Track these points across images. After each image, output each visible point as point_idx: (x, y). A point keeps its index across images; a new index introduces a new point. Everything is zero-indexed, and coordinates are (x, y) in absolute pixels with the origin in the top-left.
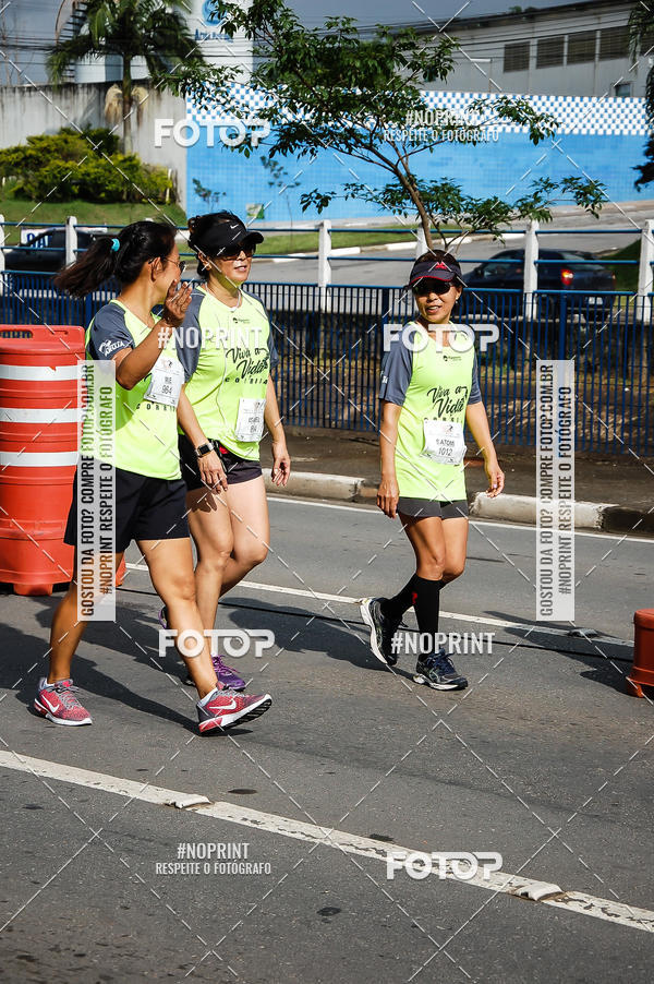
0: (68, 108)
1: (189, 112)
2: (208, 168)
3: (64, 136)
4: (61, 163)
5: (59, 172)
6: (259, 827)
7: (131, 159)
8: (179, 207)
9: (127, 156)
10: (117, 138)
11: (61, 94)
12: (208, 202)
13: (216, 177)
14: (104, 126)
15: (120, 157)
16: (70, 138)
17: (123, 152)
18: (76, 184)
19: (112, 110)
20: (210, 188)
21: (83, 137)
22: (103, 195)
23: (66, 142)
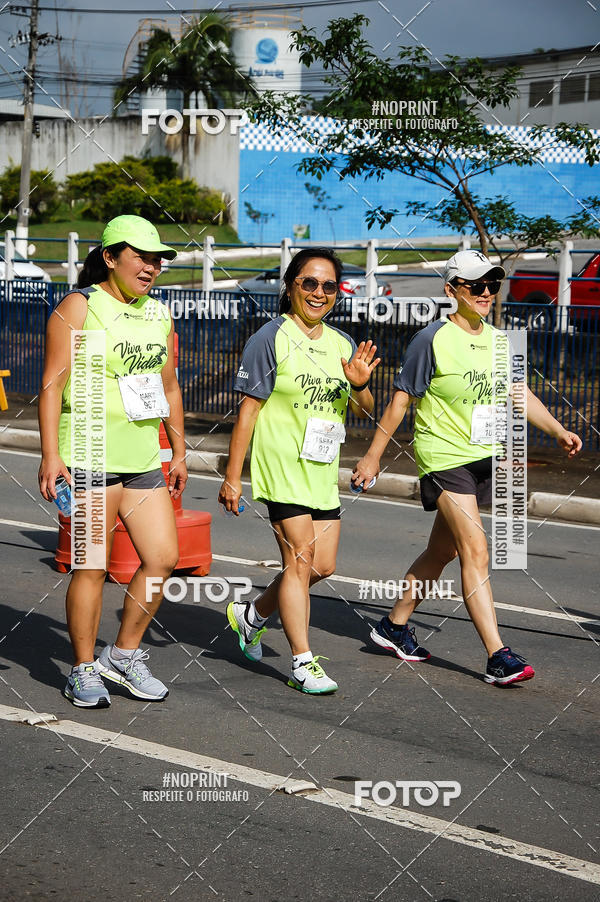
0: (132, 138)
1: (242, 141)
2: (258, 192)
3: (129, 163)
4: (126, 187)
5: (124, 196)
6: (368, 814)
7: (188, 183)
8: (232, 229)
9: (185, 180)
10: (176, 165)
11: (126, 124)
12: (258, 222)
13: (265, 200)
14: (164, 154)
15: (179, 182)
16: (134, 165)
17: (181, 177)
18: (138, 206)
19: (172, 140)
20: (260, 210)
21: (146, 163)
22: (162, 216)
23: (130, 168)
